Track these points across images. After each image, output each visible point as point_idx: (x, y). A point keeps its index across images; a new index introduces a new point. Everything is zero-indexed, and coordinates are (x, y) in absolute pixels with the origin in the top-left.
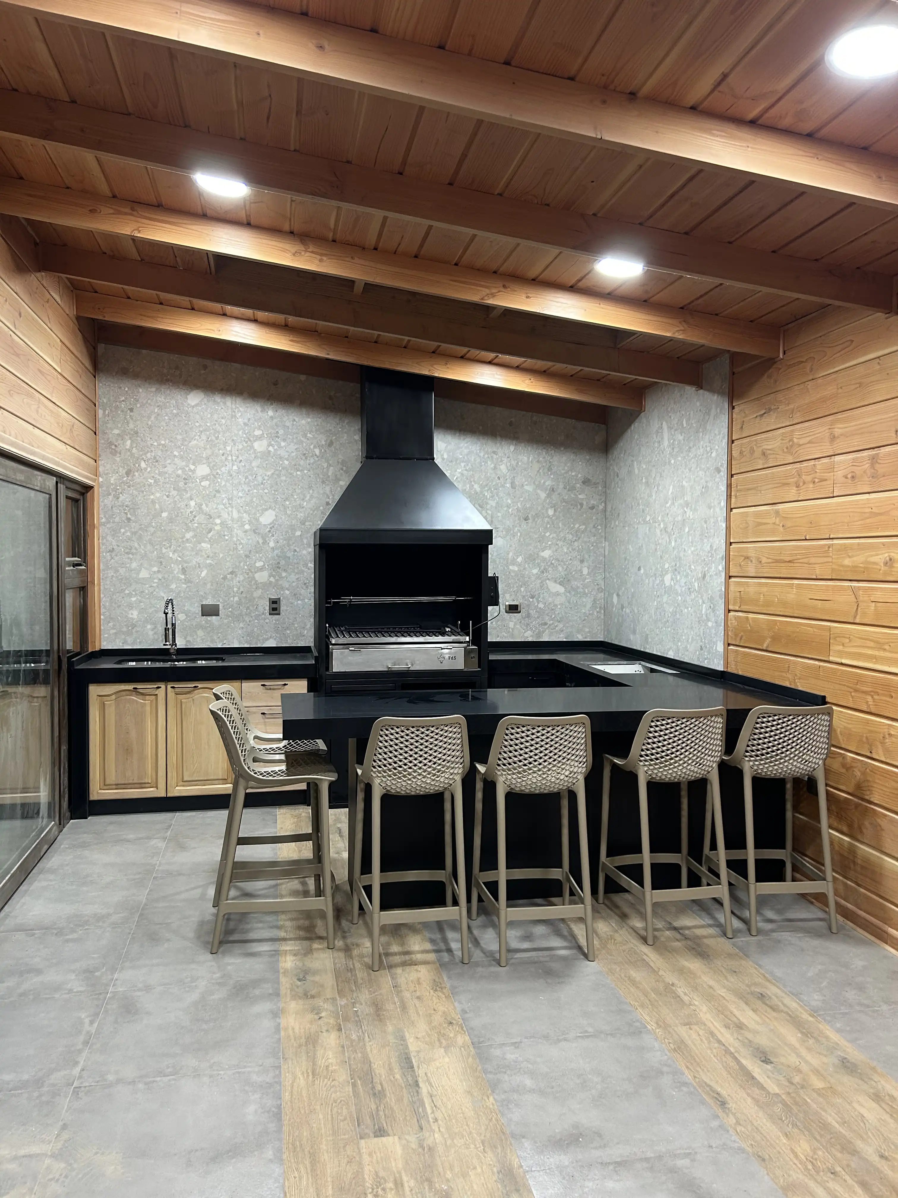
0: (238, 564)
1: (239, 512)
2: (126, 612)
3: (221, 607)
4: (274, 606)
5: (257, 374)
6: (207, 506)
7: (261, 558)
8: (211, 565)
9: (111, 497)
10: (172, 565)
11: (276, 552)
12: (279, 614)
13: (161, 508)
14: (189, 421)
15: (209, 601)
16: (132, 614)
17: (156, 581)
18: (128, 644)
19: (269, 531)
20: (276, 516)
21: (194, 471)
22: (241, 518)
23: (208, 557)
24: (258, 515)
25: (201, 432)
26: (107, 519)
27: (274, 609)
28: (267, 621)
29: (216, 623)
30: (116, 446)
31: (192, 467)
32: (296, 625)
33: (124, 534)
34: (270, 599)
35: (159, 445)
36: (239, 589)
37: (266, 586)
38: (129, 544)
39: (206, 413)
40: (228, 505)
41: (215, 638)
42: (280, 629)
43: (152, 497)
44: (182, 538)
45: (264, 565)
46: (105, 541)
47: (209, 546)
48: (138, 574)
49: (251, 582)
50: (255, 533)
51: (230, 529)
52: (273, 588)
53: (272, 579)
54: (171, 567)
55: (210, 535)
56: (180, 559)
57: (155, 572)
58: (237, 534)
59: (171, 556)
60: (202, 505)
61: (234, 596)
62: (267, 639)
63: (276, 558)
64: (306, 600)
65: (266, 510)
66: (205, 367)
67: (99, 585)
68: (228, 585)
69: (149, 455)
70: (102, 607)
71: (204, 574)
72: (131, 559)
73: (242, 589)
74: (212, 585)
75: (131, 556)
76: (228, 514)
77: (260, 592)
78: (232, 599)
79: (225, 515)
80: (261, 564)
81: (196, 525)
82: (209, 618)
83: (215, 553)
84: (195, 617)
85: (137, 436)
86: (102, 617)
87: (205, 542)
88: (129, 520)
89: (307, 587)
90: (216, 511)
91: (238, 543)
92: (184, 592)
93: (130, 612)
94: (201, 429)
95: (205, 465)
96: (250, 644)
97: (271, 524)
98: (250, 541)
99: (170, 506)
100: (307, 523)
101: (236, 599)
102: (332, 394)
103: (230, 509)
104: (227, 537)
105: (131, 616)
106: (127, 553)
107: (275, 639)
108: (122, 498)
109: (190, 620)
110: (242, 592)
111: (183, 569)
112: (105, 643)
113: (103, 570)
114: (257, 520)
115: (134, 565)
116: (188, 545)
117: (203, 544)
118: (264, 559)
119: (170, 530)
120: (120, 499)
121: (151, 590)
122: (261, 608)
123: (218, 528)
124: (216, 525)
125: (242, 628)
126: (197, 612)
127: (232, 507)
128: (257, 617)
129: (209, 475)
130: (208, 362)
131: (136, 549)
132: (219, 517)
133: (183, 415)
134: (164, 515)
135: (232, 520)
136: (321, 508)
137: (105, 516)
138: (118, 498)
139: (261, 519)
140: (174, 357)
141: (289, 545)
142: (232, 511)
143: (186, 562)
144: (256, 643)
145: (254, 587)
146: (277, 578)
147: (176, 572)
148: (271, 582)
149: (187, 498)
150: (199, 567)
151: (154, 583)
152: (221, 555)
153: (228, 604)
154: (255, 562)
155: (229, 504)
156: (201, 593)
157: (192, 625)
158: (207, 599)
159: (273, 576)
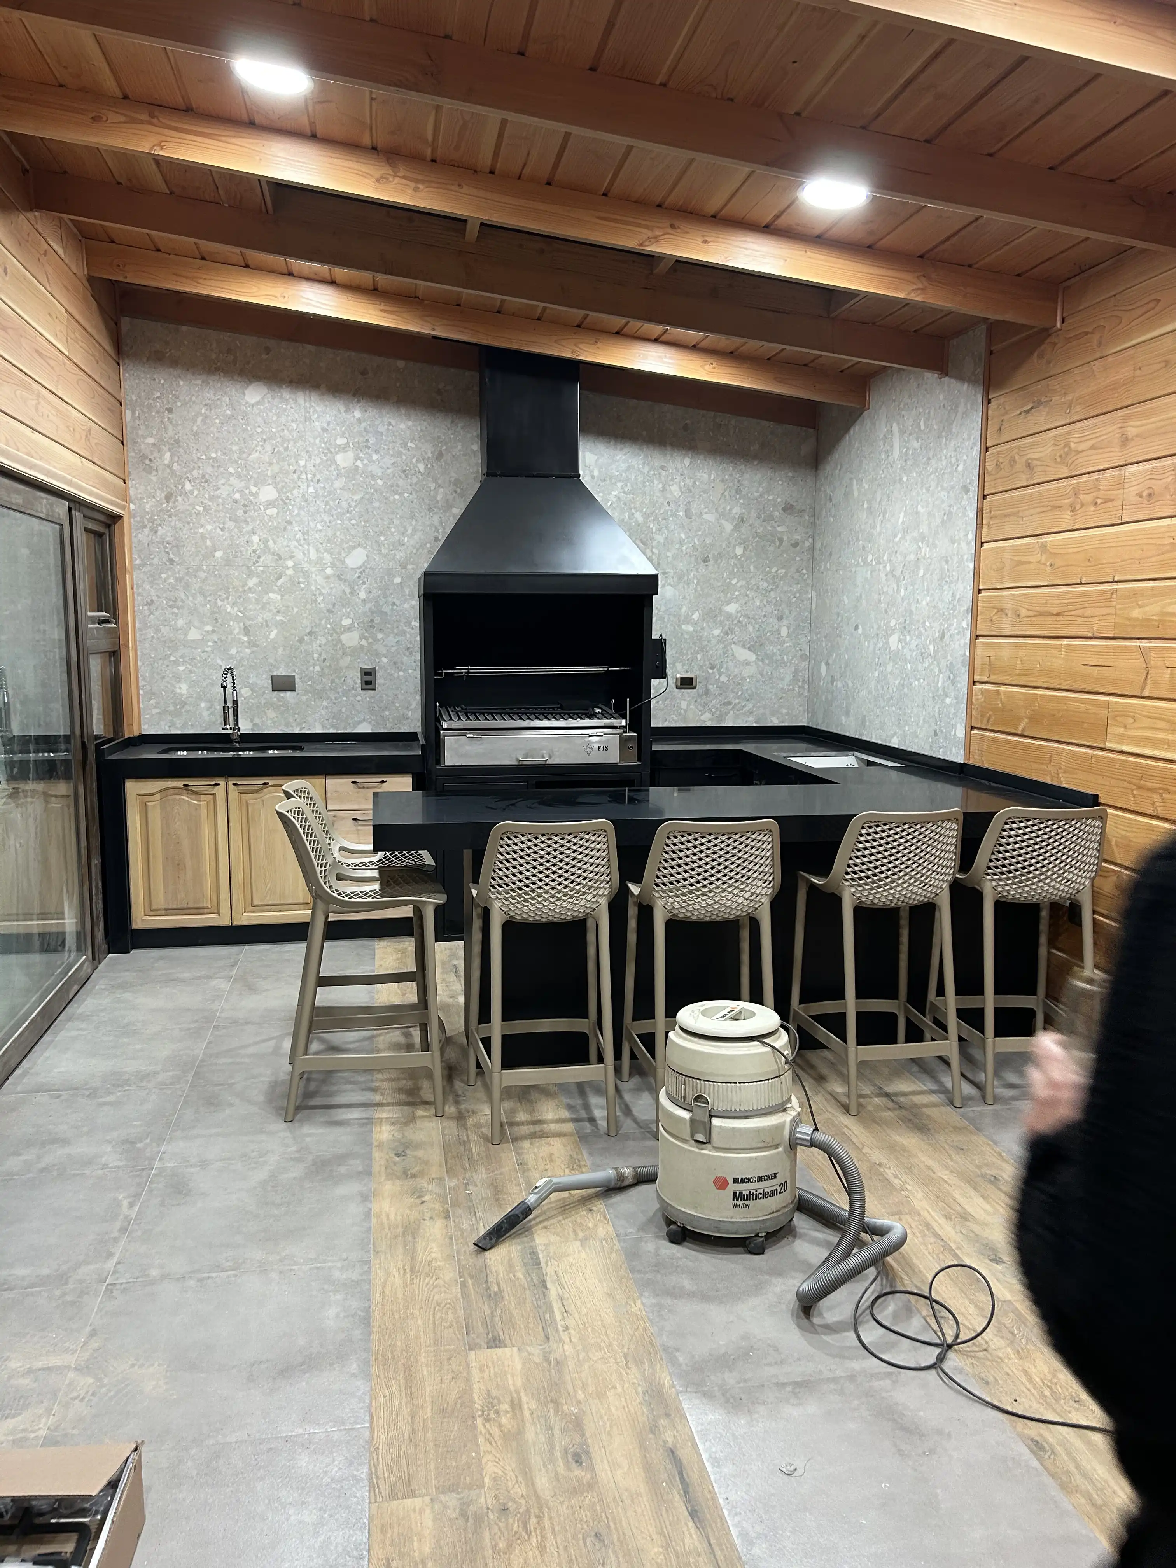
0: (318, 622)
1: (318, 551)
2: (172, 685)
3: (297, 680)
4: (368, 678)
5: (338, 359)
6: (275, 543)
7: (349, 613)
8: (283, 622)
9: (147, 531)
10: (231, 623)
11: (369, 606)
12: (374, 690)
13: (214, 546)
14: (247, 425)
15: (282, 672)
16: (180, 688)
17: (210, 644)
18: (177, 728)
19: (359, 577)
20: (367, 556)
21: (256, 495)
22: (322, 559)
23: (278, 612)
24: (344, 555)
25: (265, 440)
26: (142, 560)
27: (368, 683)
28: (359, 698)
29: (292, 701)
30: (150, 460)
31: (254, 489)
32: (397, 705)
33: (165, 581)
34: (361, 668)
35: (209, 458)
36: (320, 655)
37: (356, 651)
38: (172, 593)
39: (270, 414)
40: (302, 542)
41: (291, 720)
42: (377, 708)
43: (201, 530)
44: (243, 586)
45: (353, 623)
46: (140, 590)
47: (279, 597)
48: (186, 635)
49: (336, 645)
50: (341, 579)
51: (307, 575)
52: (366, 654)
53: (364, 642)
54: (229, 625)
55: (279, 583)
56: (241, 615)
57: (208, 632)
58: (316, 581)
59: (229, 610)
60: (268, 541)
61: (314, 665)
62: (360, 722)
63: (369, 614)
64: (410, 671)
65: (354, 548)
66: (268, 350)
67: (136, 650)
68: (306, 651)
69: (195, 473)
70: (140, 679)
71: (273, 635)
72: (176, 615)
73: (324, 656)
74: (284, 650)
75: (176, 610)
76: (304, 554)
77: (348, 659)
78: (311, 668)
79: (300, 556)
80: (349, 621)
81: (261, 568)
82: (282, 694)
83: (288, 607)
84: (264, 693)
85: (179, 446)
86: (141, 692)
87: (274, 592)
88: (171, 561)
89: (411, 654)
90: (287, 549)
91: (318, 592)
92: (248, 660)
93: (177, 686)
94: (264, 437)
95: (271, 487)
96: (337, 729)
97: (361, 567)
98: (334, 590)
99: (226, 543)
100: (409, 567)
101: (317, 668)
102: (441, 386)
103: (306, 547)
104: (302, 586)
105: (178, 691)
106: (171, 606)
107: (370, 722)
108: (161, 531)
109: (256, 697)
110: (325, 660)
111: (245, 628)
112: (146, 727)
113: (141, 630)
114: (343, 562)
115: (181, 623)
116: (250, 595)
117: (271, 595)
118: (352, 615)
119: (227, 575)
120: (159, 533)
121: (205, 655)
122: (350, 682)
123: (290, 572)
124: (288, 568)
125: (327, 707)
126: (266, 685)
127: (309, 545)
128: (346, 693)
129: (276, 500)
130: (271, 343)
131: (182, 600)
132: (291, 557)
133: (240, 417)
134: (219, 554)
135: (310, 561)
136: (428, 545)
137: (140, 557)
138: (156, 532)
139: (348, 561)
140: (226, 336)
141: (385, 597)
142: (308, 550)
143: (249, 619)
144: (345, 728)
145: (341, 653)
146: (370, 640)
147: (236, 632)
148: (362, 647)
149: (248, 532)
150: (267, 626)
151: (208, 647)
152: (296, 610)
153: (306, 676)
154: (341, 620)
155: (305, 539)
156: (271, 661)
157: (260, 703)
158: (278, 668)
159: (366, 638)
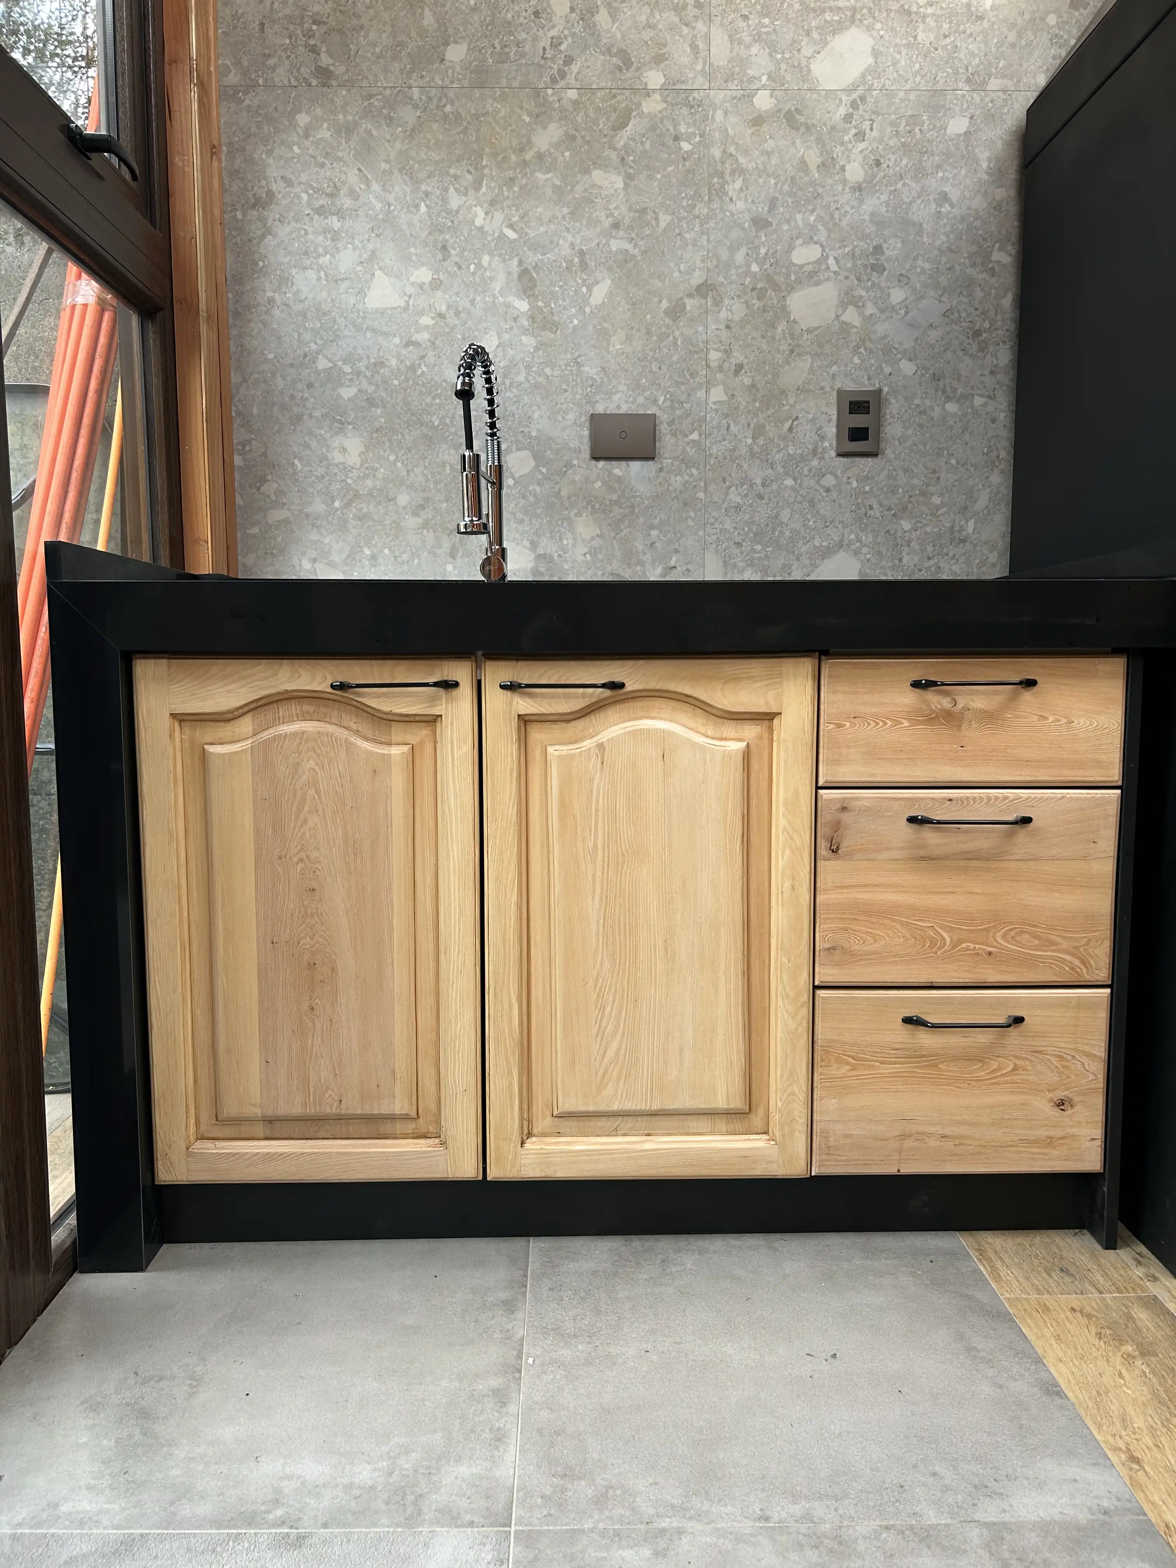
0: (724, 254)
1: (733, 38)
3: (662, 427)
4: (859, 420)
6: (613, 16)
7: (813, 228)
8: (625, 258)
10: (486, 260)
11: (870, 204)
12: (874, 455)
15: (621, 402)
16: (344, 450)
18: (331, 564)
19: (848, 118)
20: (876, 54)
22: (744, 62)
24: (807, 51)
26: (245, 74)
27: (858, 434)
28: (829, 481)
29: (644, 489)
33: (307, 135)
34: (842, 392)
36: (728, 353)
37: (828, 342)
38: (326, 171)
41: (639, 545)
42: (876, 512)
44: (521, 151)
45: (824, 258)
46: (239, 162)
47: (619, 183)
48: (361, 293)
49: (772, 325)
50: (793, 125)
51: (699, 112)
52: (855, 351)
53: (851, 316)
54: (479, 266)
55: (623, 138)
56: (512, 235)
57: (421, 286)
58: (725, 133)
61: (709, 385)
62: (827, 553)
63: (870, 229)
64: (978, 401)
65: (838, 28)
68: (687, 340)
71: (599, 293)
72: (335, 236)
73: (738, 356)
74: (629, 338)
76: (694, 48)
77: (805, 364)
78: (701, 394)
79: (681, 54)
80: (812, 253)
81: (572, 94)
82: (618, 469)
83: (643, 211)
84: (569, 465)
86: (238, 460)
87: (605, 166)
88: (324, 74)
89: (982, 348)
90: (647, 35)
91: (729, 167)
92: (528, 367)
93: (336, 442)
96: (766, 570)
97: (849, 91)
98: (774, 161)
100: (994, 84)
101: (717, 394)
104: (686, 146)
105: (338, 457)
106: (321, 211)
107: (856, 553)
109: (552, 476)
110: (739, 368)
111: (524, 273)
114: (803, 72)
116: (540, 176)
117: (597, 175)
118: (822, 235)
119: (476, 116)
121: (410, 355)
122: (806, 432)
123: (652, 106)
124: (648, 93)
125: (738, 508)
126: (574, 444)
128: (793, 465)
131: (352, 192)
132: (659, 59)
134: (456, 53)
135: (709, 74)
137: (238, 64)
139: (818, 67)
141: (920, 176)
142: (707, 37)
143: (535, 247)
144: (786, 568)
145: (784, 347)
146: (870, 309)
147: (497, 286)
148: (845, 329)
150: (584, 266)
151: (420, 331)
152: (665, 219)
153: (687, 414)
154: (791, 248)
156: (591, 370)
157: (558, 495)
158: (609, 394)
159: (858, 303)
